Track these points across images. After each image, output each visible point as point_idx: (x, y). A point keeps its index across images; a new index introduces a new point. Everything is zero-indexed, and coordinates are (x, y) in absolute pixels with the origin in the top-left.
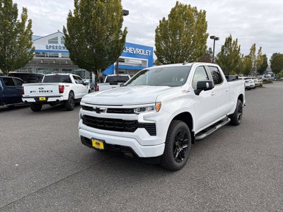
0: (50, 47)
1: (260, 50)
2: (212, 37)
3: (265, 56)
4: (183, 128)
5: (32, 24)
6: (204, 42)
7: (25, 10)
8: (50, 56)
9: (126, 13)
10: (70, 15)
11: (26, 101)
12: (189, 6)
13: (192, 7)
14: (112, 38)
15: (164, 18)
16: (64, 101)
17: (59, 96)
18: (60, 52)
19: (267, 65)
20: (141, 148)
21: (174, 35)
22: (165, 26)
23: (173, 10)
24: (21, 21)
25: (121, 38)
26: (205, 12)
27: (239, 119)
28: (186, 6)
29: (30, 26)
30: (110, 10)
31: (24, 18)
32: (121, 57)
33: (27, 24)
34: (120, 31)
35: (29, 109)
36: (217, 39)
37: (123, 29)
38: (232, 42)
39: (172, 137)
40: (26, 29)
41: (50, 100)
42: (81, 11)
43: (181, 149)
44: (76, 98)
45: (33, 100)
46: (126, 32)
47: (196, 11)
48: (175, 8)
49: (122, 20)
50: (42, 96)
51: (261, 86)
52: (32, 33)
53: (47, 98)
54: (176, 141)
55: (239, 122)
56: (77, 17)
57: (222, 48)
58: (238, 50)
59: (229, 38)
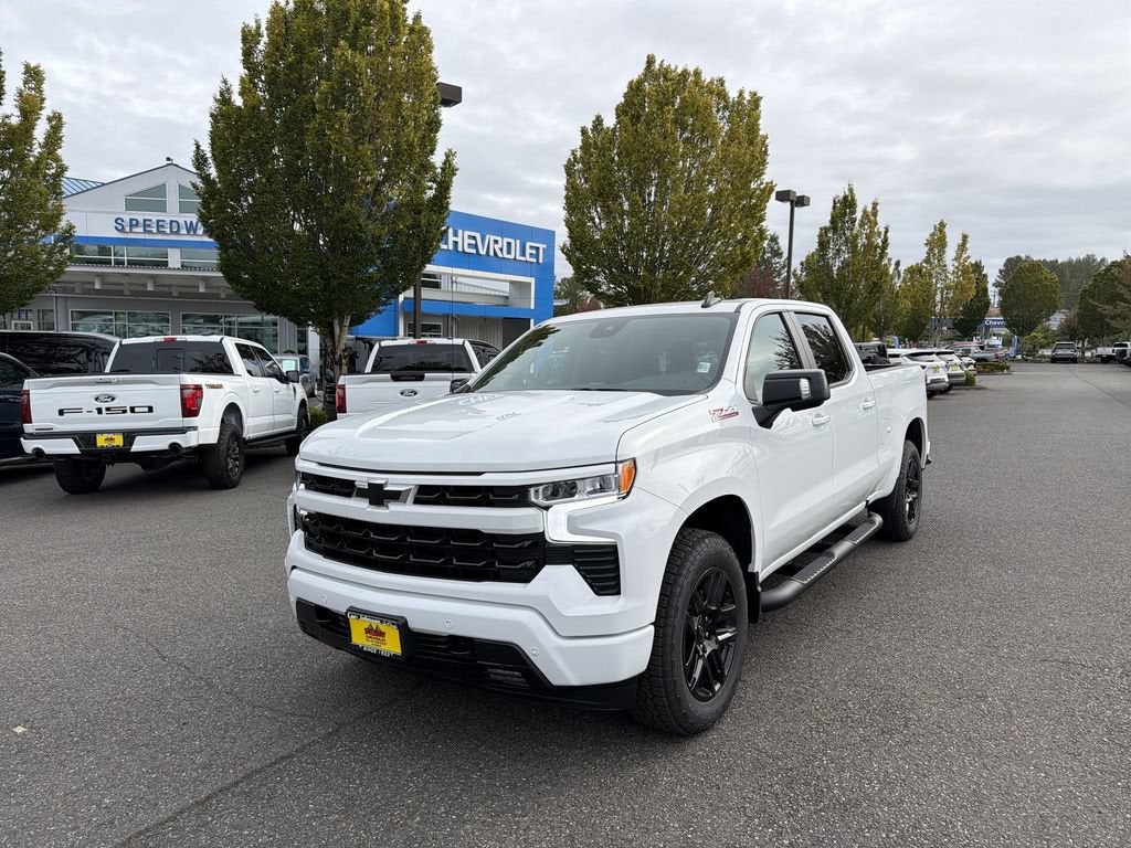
0: (133, 224)
1: (962, 247)
2: (783, 196)
3: (978, 267)
4: (717, 562)
5: (64, 131)
6: (755, 213)
7: (34, 75)
8: (132, 263)
9: (451, 96)
10: (224, 99)
11: (38, 452)
12: (697, 73)
13: (706, 77)
14: (395, 194)
15: (598, 121)
16: (202, 449)
17: (182, 431)
18: (174, 244)
19: (988, 304)
20: (561, 650)
21: (640, 183)
22: (603, 151)
23: (635, 89)
24: (15, 121)
25: (430, 193)
26: (756, 101)
27: (911, 516)
28: (685, 74)
29: (53, 139)
30: (387, 85)
31: (29, 108)
32: (430, 268)
33: (41, 131)
34: (427, 167)
35: (51, 482)
36: (801, 201)
37: (437, 159)
38: (858, 215)
39: (681, 601)
40: (37, 150)
41: (141, 445)
42: (270, 83)
43: (710, 647)
44: (248, 434)
45: (69, 447)
46: (449, 169)
47: (722, 95)
48: (640, 82)
49: (434, 125)
50: (108, 429)
51: (968, 383)
52: (62, 169)
53: (130, 436)
54: (692, 612)
55: (912, 527)
56: (252, 108)
57: (820, 236)
58: (880, 244)
59: (845, 198)
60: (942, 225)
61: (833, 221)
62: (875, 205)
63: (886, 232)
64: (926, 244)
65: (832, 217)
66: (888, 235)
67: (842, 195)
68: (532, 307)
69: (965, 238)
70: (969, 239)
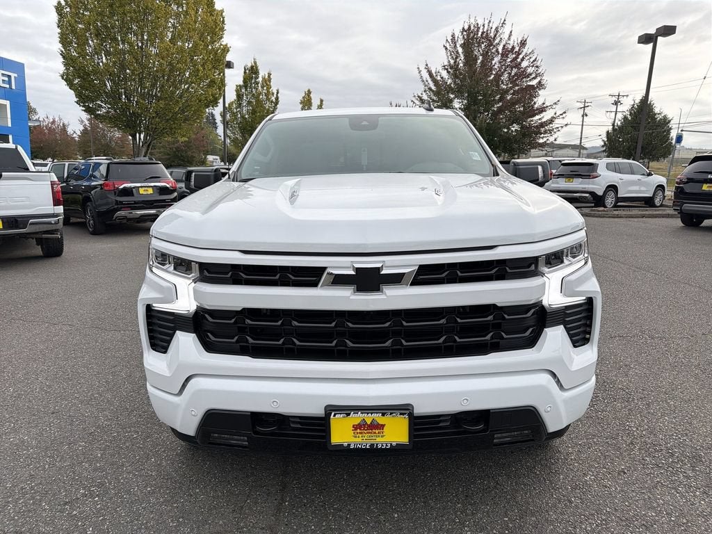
20: (565, 402)
38: (260, 79)
57: (237, 91)
58: (274, 100)
59: (252, 67)
60: (309, 92)
61: (245, 81)
62: (269, 75)
63: (278, 93)
64: (301, 103)
65: (244, 79)
66: (279, 95)
67: (249, 65)
68: (10, 125)
69: (322, 101)
70: (324, 102)
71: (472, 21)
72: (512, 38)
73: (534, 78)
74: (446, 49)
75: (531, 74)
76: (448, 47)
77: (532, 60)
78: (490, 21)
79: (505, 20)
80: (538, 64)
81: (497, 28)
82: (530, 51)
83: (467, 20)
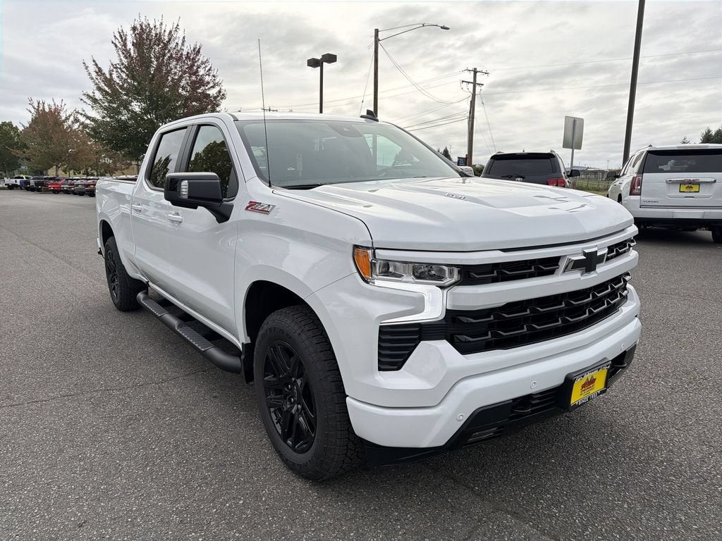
71: (143, 19)
72: (186, 44)
73: (213, 87)
74: (116, 46)
75: (208, 83)
76: (118, 45)
77: (207, 69)
78: (161, 24)
79: (178, 25)
80: (215, 73)
81: (171, 32)
82: (205, 60)
83: (137, 19)
